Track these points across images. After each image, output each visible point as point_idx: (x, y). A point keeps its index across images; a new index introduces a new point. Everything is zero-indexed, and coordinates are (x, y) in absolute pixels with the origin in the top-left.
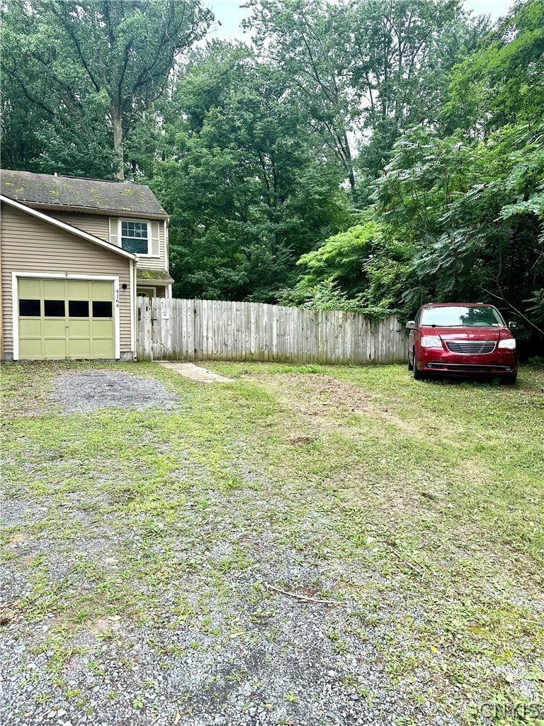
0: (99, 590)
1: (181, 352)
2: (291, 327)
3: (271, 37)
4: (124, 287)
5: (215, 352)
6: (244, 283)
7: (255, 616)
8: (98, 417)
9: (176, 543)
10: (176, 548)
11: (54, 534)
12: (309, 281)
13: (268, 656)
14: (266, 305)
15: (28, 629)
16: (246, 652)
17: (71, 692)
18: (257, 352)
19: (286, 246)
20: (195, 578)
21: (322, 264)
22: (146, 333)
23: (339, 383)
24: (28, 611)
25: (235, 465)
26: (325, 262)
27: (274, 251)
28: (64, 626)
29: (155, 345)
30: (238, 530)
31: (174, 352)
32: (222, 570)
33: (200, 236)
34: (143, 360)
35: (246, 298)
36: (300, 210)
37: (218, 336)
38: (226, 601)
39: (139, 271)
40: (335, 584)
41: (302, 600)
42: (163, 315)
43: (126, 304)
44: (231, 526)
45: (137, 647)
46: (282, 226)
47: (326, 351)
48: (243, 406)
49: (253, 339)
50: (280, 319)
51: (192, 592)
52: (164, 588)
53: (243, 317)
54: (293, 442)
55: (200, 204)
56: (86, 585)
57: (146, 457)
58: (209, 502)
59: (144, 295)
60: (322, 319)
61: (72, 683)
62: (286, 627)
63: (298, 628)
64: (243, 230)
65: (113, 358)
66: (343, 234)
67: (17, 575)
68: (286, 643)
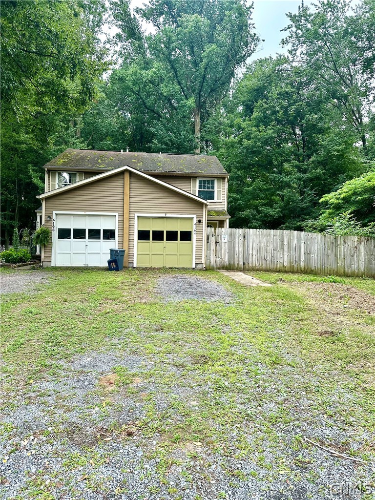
0: (187, 423)
1: (234, 264)
2: (316, 248)
3: (302, 47)
4: (200, 221)
5: (257, 265)
6: (279, 216)
7: (298, 460)
8: (183, 305)
9: (237, 397)
10: (237, 401)
11: (159, 381)
12: (330, 214)
13: (309, 493)
14: (296, 232)
15: (144, 441)
16: (292, 487)
17: (172, 490)
18: (289, 265)
19: (311, 189)
20: (251, 424)
21: (340, 201)
22: (212, 251)
23: (356, 291)
24: (144, 429)
25: (276, 347)
26: (342, 199)
27: (302, 193)
28: (166, 443)
29: (217, 259)
30: (282, 394)
31: (230, 264)
32: (271, 422)
33: (249, 186)
34: (210, 269)
35: (280, 227)
36: (322, 164)
37: (260, 254)
38: (274, 445)
39: (209, 211)
40: (360, 447)
41: (334, 455)
42: (223, 239)
43: (201, 232)
44: (276, 391)
45: (213, 467)
46: (308, 175)
47: (344, 266)
48: (280, 304)
49: (285, 256)
50: (307, 242)
51: (250, 434)
52: (230, 428)
53: (278, 241)
54: (321, 334)
55: (249, 165)
56: (178, 418)
57: (214, 334)
58: (259, 372)
59: (211, 227)
60: (341, 242)
61: (172, 483)
62: (323, 473)
63: (331, 476)
64: (279, 180)
65: (191, 267)
66: (357, 179)
67: (137, 404)
68: (323, 486)
